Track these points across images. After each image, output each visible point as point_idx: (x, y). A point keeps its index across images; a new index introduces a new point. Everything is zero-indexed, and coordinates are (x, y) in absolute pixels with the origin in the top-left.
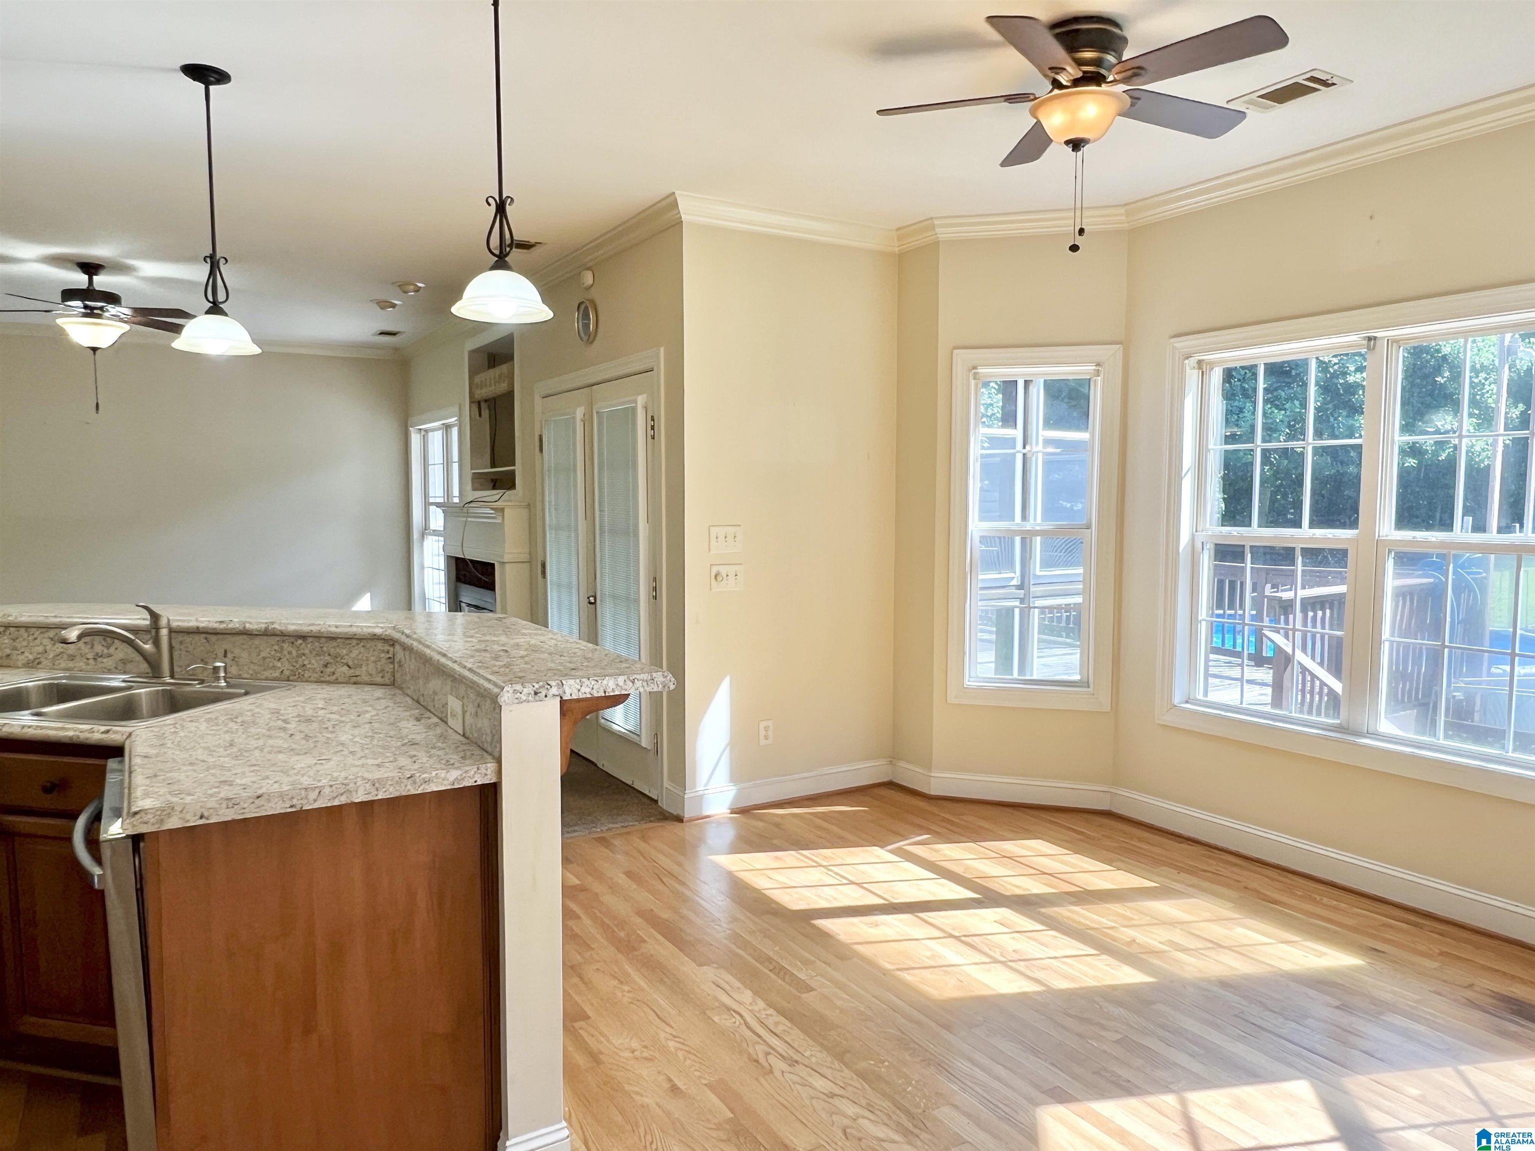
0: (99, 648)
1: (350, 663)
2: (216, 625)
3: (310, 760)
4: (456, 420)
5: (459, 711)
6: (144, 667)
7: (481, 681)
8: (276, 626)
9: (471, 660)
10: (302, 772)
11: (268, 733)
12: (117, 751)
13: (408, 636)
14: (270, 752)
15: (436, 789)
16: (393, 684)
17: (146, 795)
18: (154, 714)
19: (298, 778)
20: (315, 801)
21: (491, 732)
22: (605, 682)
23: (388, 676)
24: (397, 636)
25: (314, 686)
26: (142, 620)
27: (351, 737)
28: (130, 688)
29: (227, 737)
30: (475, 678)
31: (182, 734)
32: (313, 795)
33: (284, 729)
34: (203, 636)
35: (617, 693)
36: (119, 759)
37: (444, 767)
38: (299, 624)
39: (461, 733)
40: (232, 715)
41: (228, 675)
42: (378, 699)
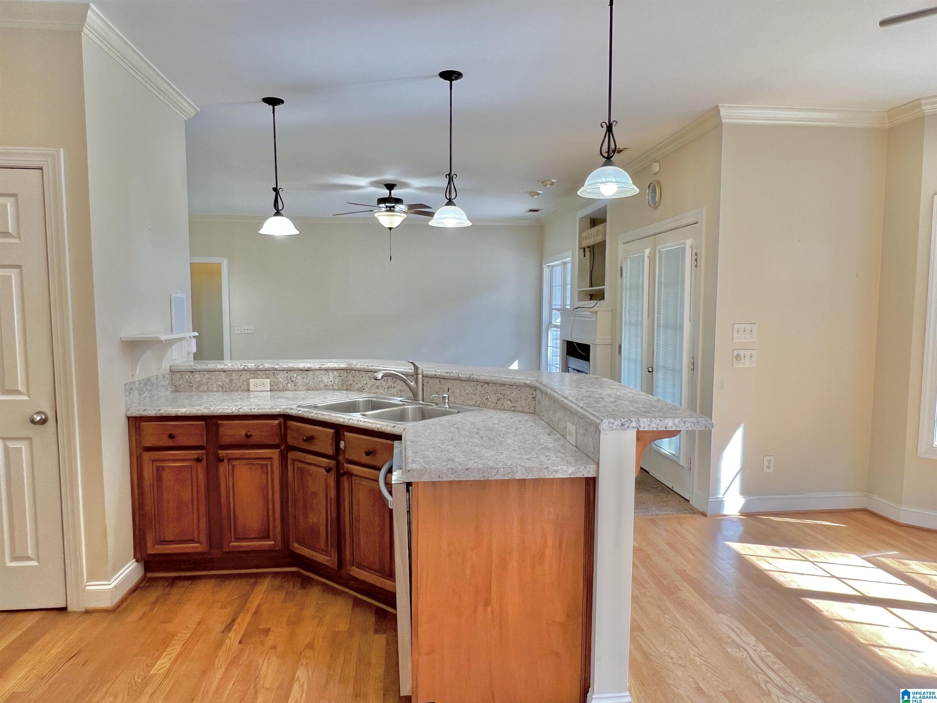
0: (390, 383)
1: (511, 399)
2: (444, 374)
3: (492, 452)
4: (570, 259)
5: (574, 431)
6: (410, 394)
7: (589, 415)
8: (474, 376)
9: (582, 402)
10: (488, 458)
11: (470, 435)
12: (399, 438)
13: (545, 386)
14: (472, 445)
15: (561, 477)
16: (534, 413)
17: (413, 462)
18: (414, 420)
19: (486, 461)
20: (495, 475)
21: (594, 447)
22: (666, 422)
23: (532, 408)
24: (537, 385)
25: (492, 411)
26: (410, 369)
27: (513, 441)
28: (403, 405)
29: (450, 435)
30: (585, 413)
31: (428, 431)
32: (494, 472)
33: (478, 433)
34: (439, 379)
35: (674, 429)
36: (399, 441)
37: (565, 464)
38: (486, 376)
39: (575, 445)
40: (452, 423)
41: (450, 402)
42: (527, 421)
